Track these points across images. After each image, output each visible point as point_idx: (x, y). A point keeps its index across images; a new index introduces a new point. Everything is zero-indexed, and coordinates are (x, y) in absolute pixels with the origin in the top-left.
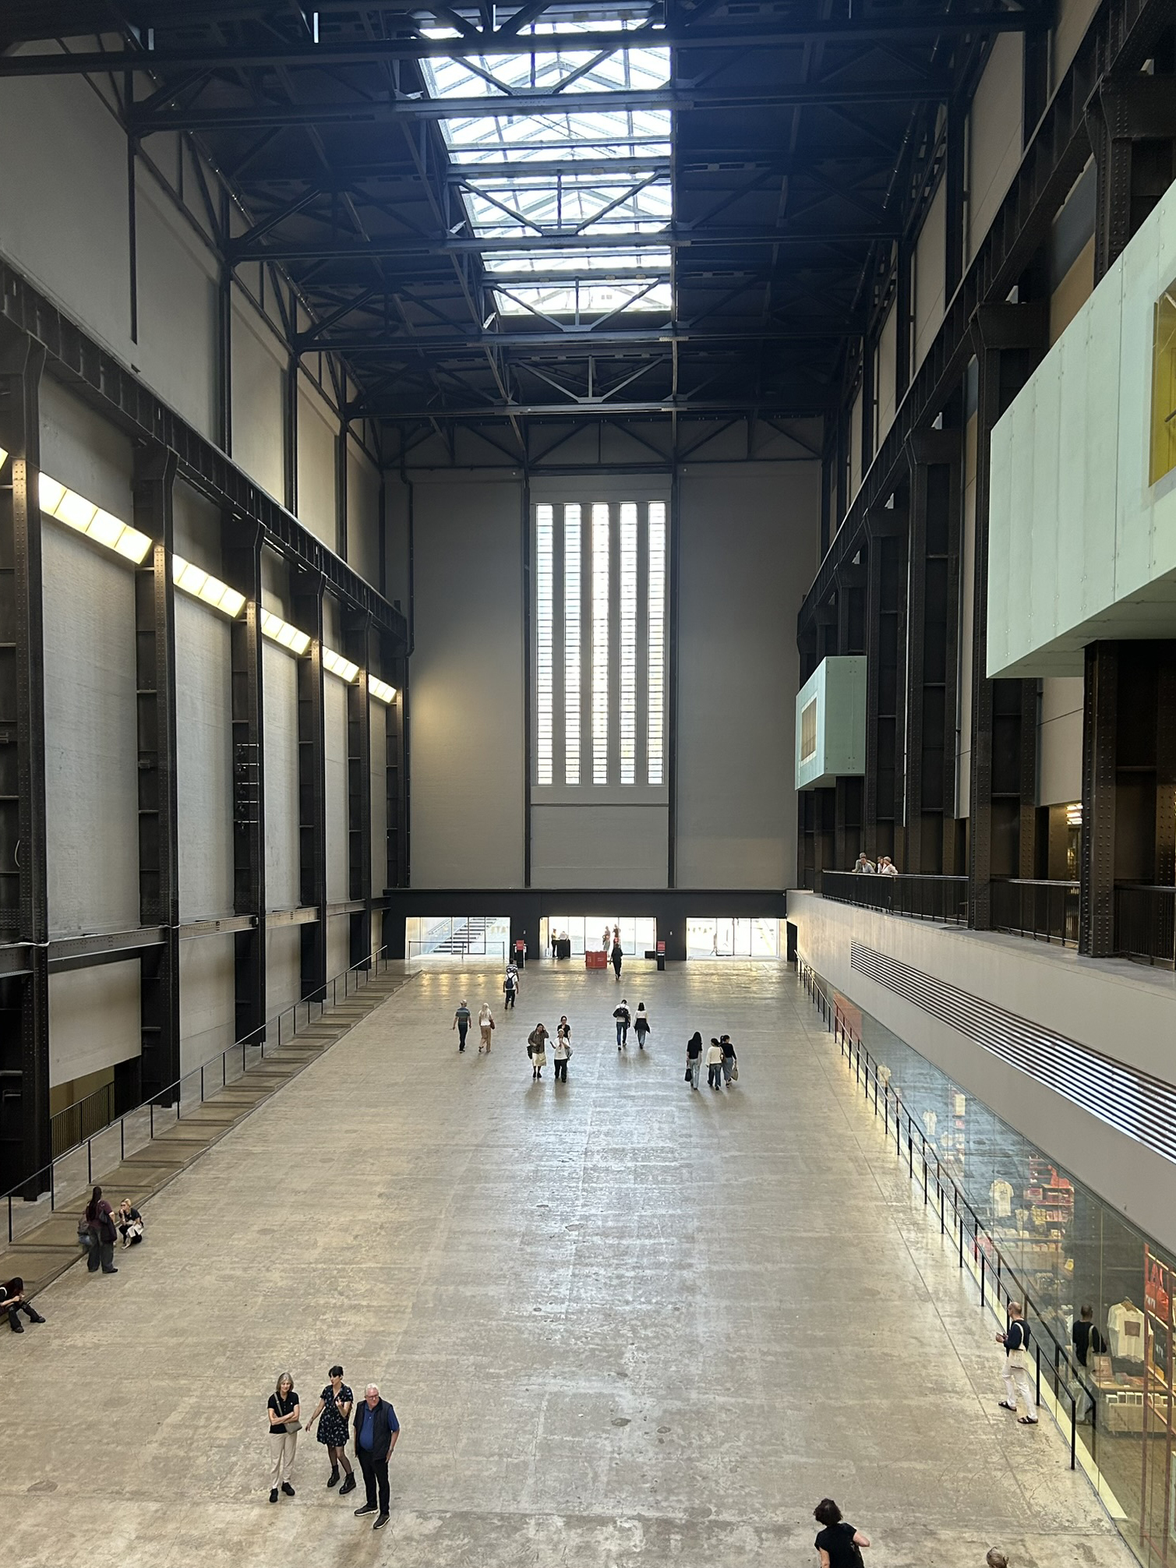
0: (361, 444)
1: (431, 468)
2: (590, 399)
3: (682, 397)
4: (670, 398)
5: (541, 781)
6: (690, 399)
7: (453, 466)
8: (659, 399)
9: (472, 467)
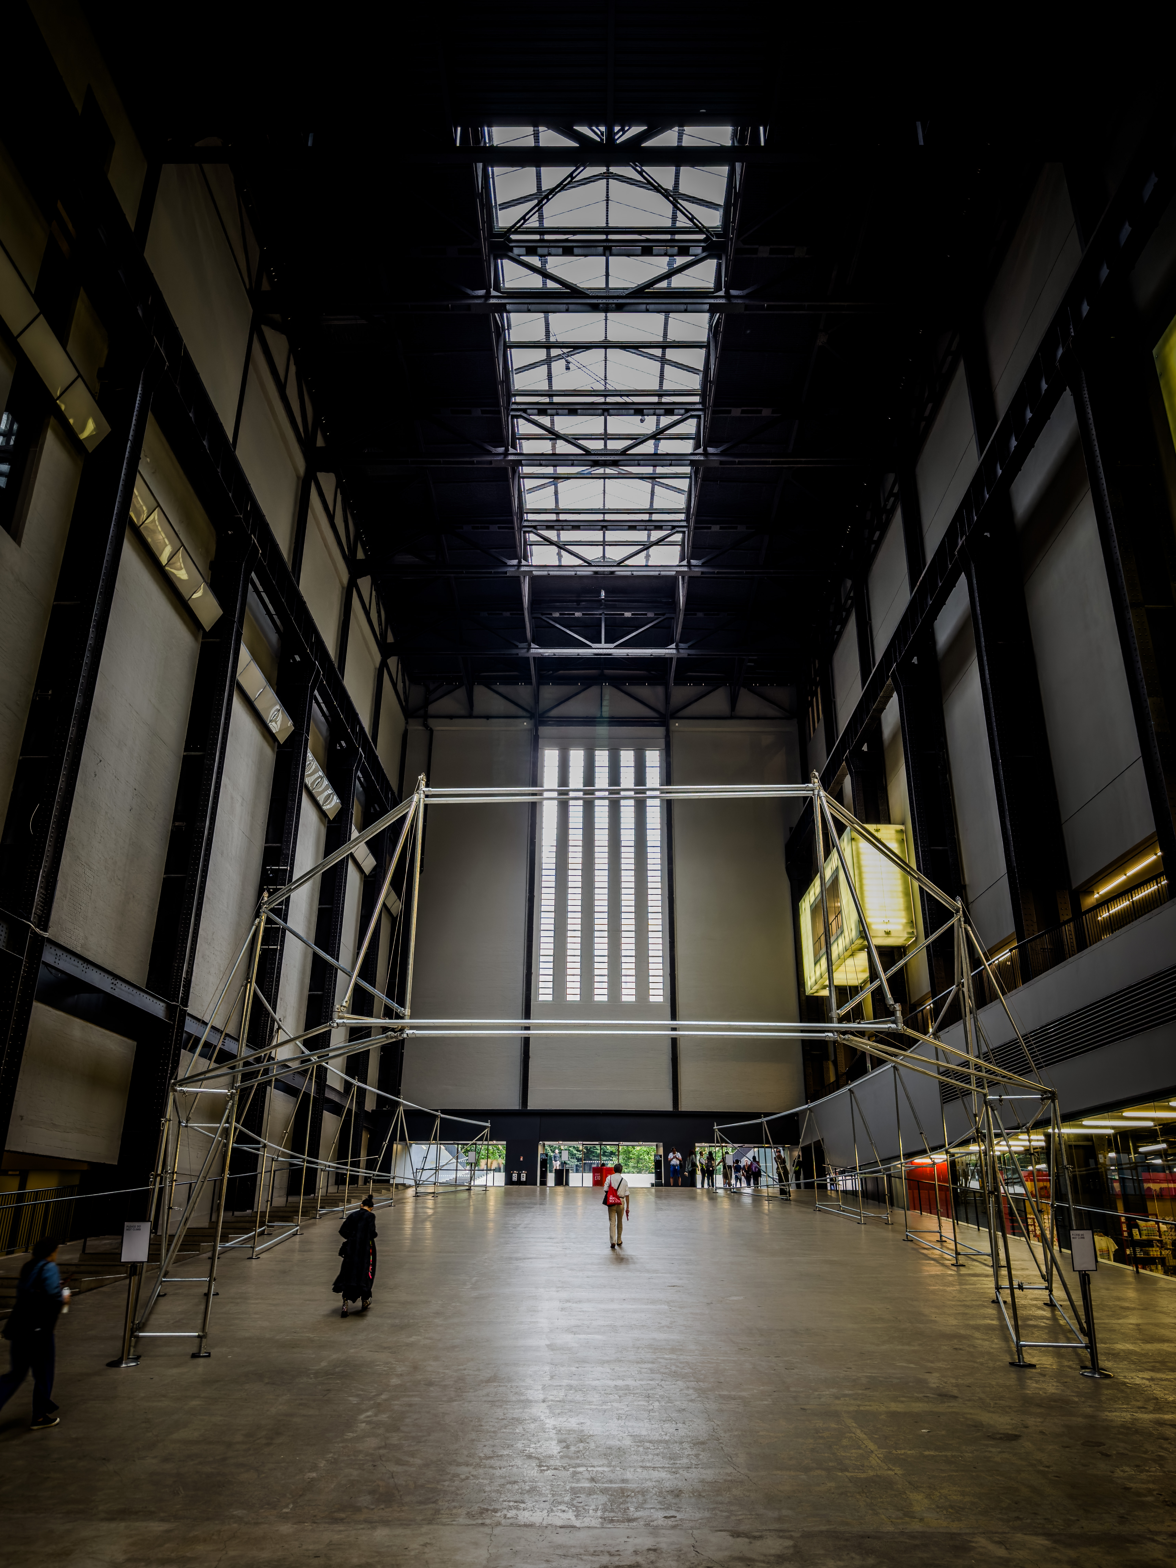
0: (394, 685)
1: (451, 717)
2: (603, 645)
3: (682, 645)
4: (673, 646)
5: (541, 998)
6: (689, 648)
7: (470, 716)
8: (664, 646)
9: (488, 717)
